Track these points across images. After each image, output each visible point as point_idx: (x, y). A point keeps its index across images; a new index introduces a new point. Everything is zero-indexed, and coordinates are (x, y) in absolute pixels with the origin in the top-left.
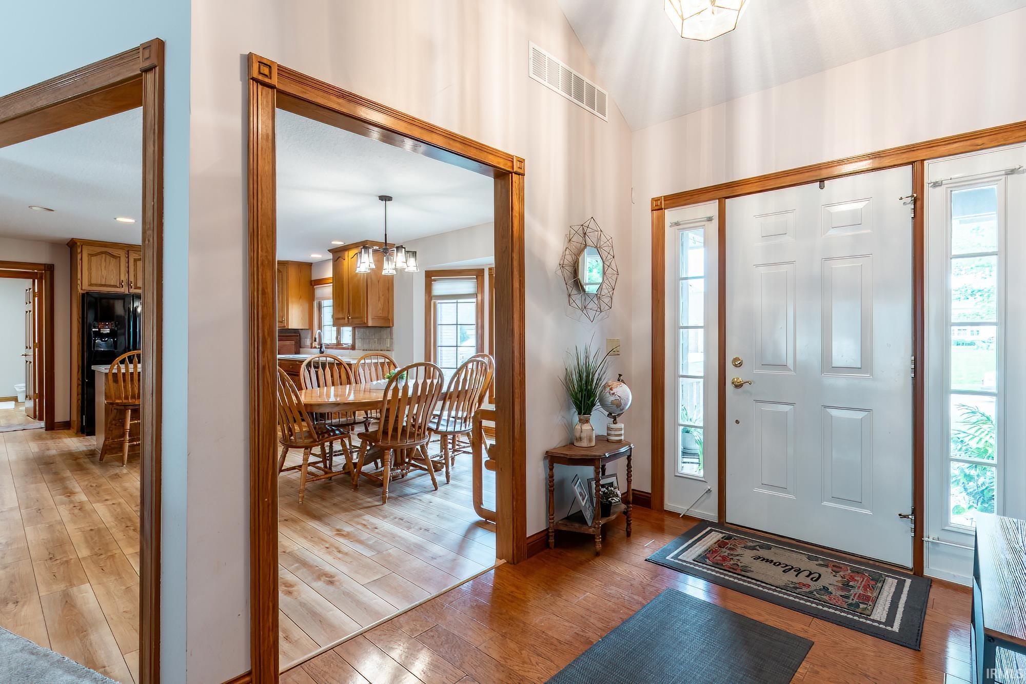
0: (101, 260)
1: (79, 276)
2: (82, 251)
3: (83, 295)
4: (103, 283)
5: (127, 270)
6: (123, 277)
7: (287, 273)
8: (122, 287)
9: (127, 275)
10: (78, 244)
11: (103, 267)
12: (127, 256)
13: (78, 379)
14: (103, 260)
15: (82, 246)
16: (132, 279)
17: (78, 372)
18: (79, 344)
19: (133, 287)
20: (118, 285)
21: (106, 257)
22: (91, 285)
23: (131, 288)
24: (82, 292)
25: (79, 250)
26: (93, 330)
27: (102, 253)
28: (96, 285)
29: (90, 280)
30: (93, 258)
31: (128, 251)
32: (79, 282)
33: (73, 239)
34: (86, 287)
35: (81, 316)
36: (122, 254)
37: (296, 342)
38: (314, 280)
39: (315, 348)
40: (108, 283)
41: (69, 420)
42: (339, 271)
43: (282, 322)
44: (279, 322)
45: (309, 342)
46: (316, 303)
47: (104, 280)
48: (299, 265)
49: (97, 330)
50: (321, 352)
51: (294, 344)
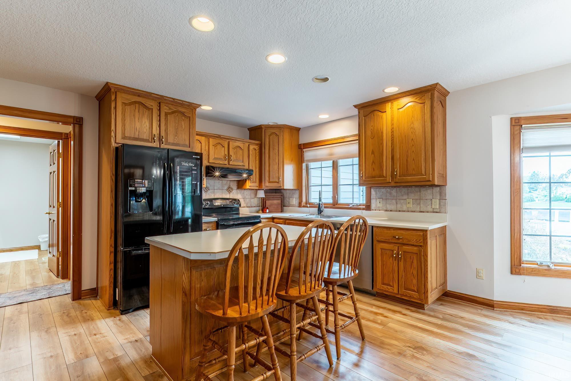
0: (135, 111)
1: (113, 127)
2: (116, 98)
3: (117, 148)
4: (137, 136)
5: (159, 123)
6: (155, 131)
7: (283, 136)
8: (154, 142)
9: (158, 128)
10: (113, 90)
11: (137, 119)
12: (158, 108)
13: (111, 246)
14: (137, 110)
15: (116, 92)
16: (163, 134)
17: (111, 238)
18: (112, 205)
19: (164, 143)
20: (150, 140)
21: (139, 108)
22: (124, 138)
23: (162, 143)
24: (117, 146)
25: (113, 97)
26: (130, 188)
27: (135, 102)
28: (130, 138)
29: (123, 133)
30: (128, 108)
31: (160, 103)
32: (113, 134)
33: (107, 83)
34: (120, 140)
35: (114, 173)
36: (154, 105)
37: (281, 202)
38: (303, 144)
39: (304, 207)
40: (141, 137)
41: (96, 287)
42: (372, 126)
43: (278, 183)
44: (275, 182)
45: (297, 202)
46: (304, 165)
47: (137, 133)
48: (291, 129)
49: (134, 189)
50: (320, 212)
51: (280, 203)
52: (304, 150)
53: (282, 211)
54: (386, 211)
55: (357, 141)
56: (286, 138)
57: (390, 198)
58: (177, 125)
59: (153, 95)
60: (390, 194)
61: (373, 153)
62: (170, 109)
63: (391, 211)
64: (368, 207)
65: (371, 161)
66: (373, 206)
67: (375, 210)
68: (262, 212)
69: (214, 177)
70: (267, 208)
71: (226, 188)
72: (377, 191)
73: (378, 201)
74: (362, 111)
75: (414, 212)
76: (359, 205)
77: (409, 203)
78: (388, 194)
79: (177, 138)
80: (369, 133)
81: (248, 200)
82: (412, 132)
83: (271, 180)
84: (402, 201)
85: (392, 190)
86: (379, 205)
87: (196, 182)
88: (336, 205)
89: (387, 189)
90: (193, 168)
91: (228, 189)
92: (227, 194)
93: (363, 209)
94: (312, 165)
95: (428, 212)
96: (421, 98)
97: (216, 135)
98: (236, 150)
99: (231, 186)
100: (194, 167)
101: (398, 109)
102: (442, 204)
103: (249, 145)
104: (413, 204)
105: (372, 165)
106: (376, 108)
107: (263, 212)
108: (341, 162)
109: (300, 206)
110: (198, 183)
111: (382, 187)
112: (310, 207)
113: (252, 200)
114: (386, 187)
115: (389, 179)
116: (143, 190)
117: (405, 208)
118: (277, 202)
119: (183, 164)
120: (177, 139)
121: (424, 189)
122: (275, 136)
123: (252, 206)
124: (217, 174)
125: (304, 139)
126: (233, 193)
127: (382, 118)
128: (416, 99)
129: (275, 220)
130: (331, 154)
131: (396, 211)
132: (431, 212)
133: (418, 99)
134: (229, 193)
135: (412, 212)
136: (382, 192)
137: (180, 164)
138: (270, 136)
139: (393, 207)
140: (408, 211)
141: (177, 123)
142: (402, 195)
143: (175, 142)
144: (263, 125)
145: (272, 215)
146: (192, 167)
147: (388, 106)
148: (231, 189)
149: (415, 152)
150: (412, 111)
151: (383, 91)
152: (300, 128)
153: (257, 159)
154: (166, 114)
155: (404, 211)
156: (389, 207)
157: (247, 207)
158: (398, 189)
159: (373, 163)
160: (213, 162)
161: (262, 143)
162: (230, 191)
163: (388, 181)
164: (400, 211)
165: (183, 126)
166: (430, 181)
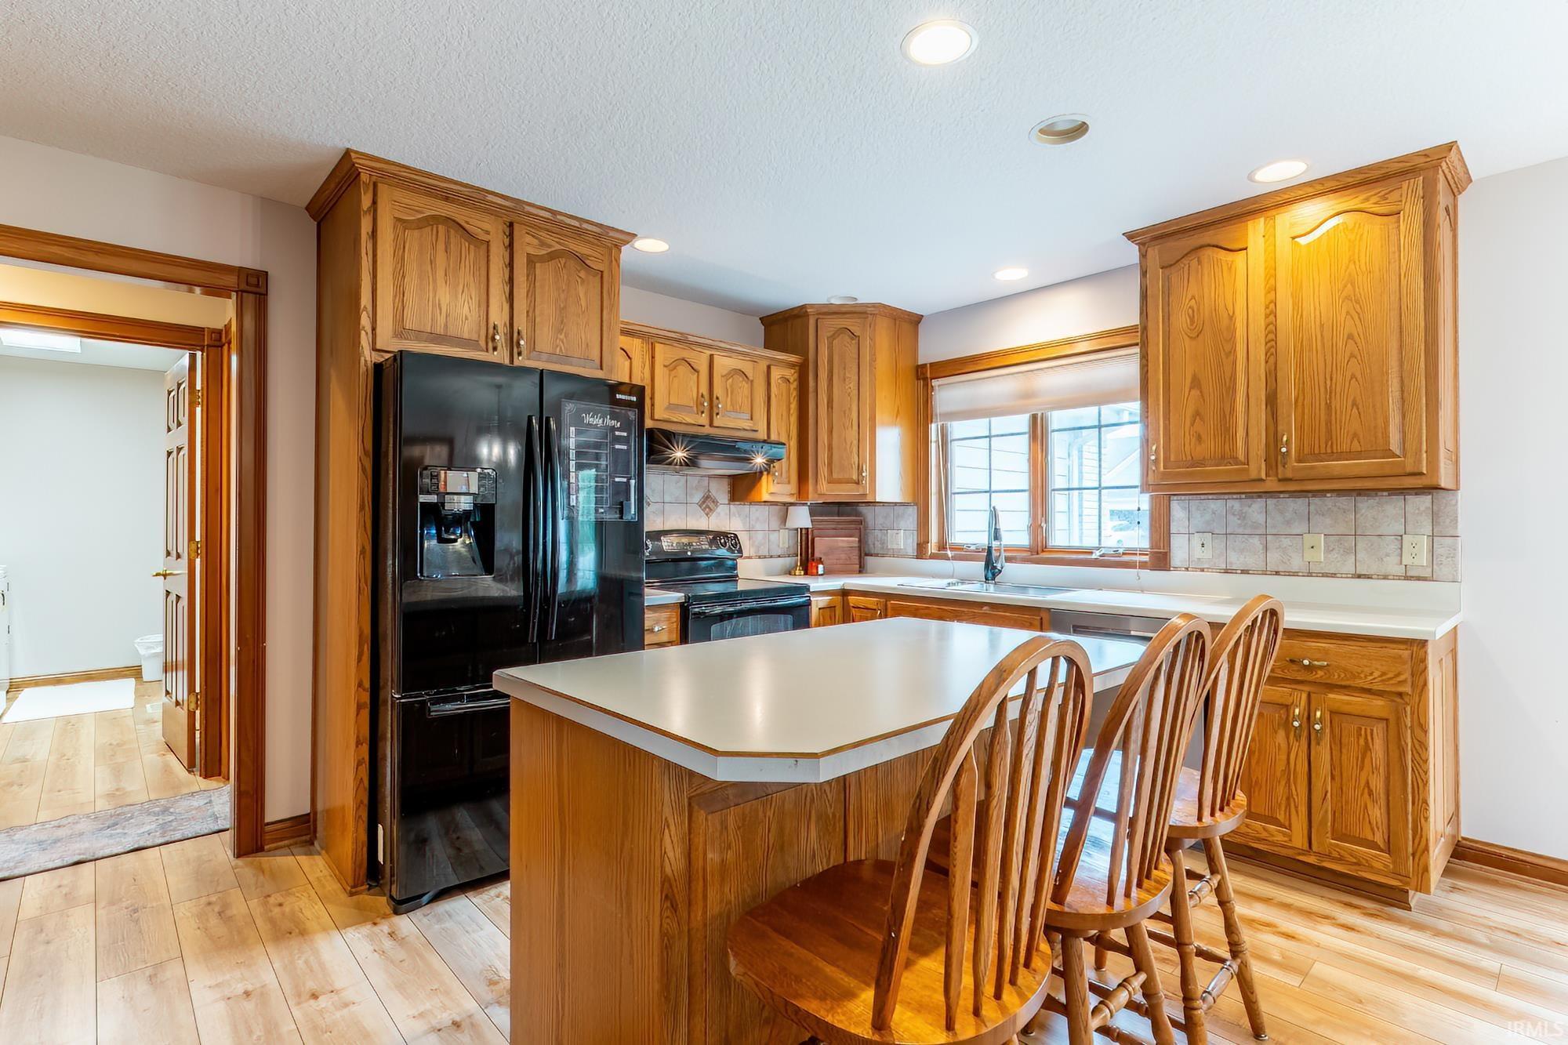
0: (434, 248)
1: (365, 300)
2: (374, 202)
3: (378, 368)
4: (440, 330)
5: (507, 289)
6: (498, 316)
7: (872, 339)
8: (495, 349)
9: (506, 307)
10: (364, 177)
11: (440, 273)
12: (507, 241)
13: (360, 685)
14: (441, 246)
15: (375, 185)
16: (521, 323)
17: (359, 660)
18: (363, 552)
19: (524, 353)
20: (482, 343)
21: (447, 237)
22: (400, 332)
23: (519, 354)
24: (379, 358)
25: (366, 202)
26: (422, 498)
27: (434, 220)
28: (419, 335)
29: (399, 318)
30: (412, 237)
31: (511, 225)
32: (365, 321)
33: (348, 153)
34: (389, 342)
35: (369, 446)
36: (493, 230)
37: (860, 541)
38: (931, 364)
39: (933, 557)
40: (452, 332)
41: (309, 811)
42: (1193, 297)
43: (858, 483)
44: (849, 481)
45: (910, 541)
46: (933, 427)
47: (441, 320)
48: (895, 319)
49: (433, 499)
50: (992, 571)
51: (856, 545)
52: (935, 383)
53: (862, 570)
54: (1226, 571)
55: (1137, 350)
56: (881, 343)
57: (1240, 531)
58: (563, 296)
59: (490, 198)
60: (1242, 516)
61: (1196, 383)
62: (543, 244)
63: (1244, 572)
64: (1160, 560)
65: (1190, 412)
66: (1178, 555)
67: (1187, 569)
68: (802, 573)
69: (670, 464)
70: (820, 561)
71: (697, 497)
72: (1193, 509)
73: (1196, 540)
74: (1156, 251)
75: (1333, 575)
76: (1124, 554)
77: (1312, 547)
78: (1234, 521)
79: (562, 337)
80: (1180, 321)
81: (760, 535)
82: (1348, 313)
83: (835, 476)
84: (1286, 541)
85: (1250, 507)
86: (1198, 552)
87: (625, 480)
88: (1043, 551)
89: (1230, 503)
90: (617, 433)
91: (704, 502)
92: (701, 517)
93: (1143, 565)
94: (958, 429)
95: (1385, 577)
96: (1384, 198)
97: (673, 335)
98: (731, 380)
99: (713, 493)
100: (618, 429)
101: (1293, 238)
102: (1438, 551)
103: (769, 367)
104: (1328, 550)
105: (1192, 424)
106: (1207, 237)
107: (806, 573)
108: (1058, 419)
109: (921, 552)
110: (633, 482)
111: (1210, 497)
112: (954, 558)
113: (774, 536)
114: (1226, 497)
115: (1258, 468)
116: (464, 504)
117: (1296, 563)
118: (848, 542)
119: (589, 419)
120: (565, 340)
121: (1372, 502)
122: (849, 340)
123: (773, 553)
124: (679, 454)
125: (931, 350)
126: (719, 514)
127: (1230, 269)
128: (1367, 199)
129: (849, 597)
130: (1028, 395)
131: (1264, 573)
132: (1399, 578)
133: (1374, 199)
134: (707, 515)
135: (1325, 575)
136: (1210, 511)
137: (578, 421)
138: (832, 338)
139: (1252, 561)
140: (1310, 575)
141: (563, 291)
142: (1288, 523)
143: (558, 349)
144: (812, 306)
145: (842, 583)
146: (613, 429)
147: (1255, 232)
148: (713, 502)
149: (1359, 377)
150: (1349, 240)
151: (1251, 178)
152: (922, 316)
153: (792, 412)
154: (531, 261)
155: (1295, 574)
156: (1236, 560)
157: (760, 558)
158: (1270, 501)
159: (1198, 417)
160: (666, 416)
161: (806, 360)
162: (711, 510)
163: (1253, 475)
164: (1277, 573)
165: (583, 303)
166: (1421, 474)
